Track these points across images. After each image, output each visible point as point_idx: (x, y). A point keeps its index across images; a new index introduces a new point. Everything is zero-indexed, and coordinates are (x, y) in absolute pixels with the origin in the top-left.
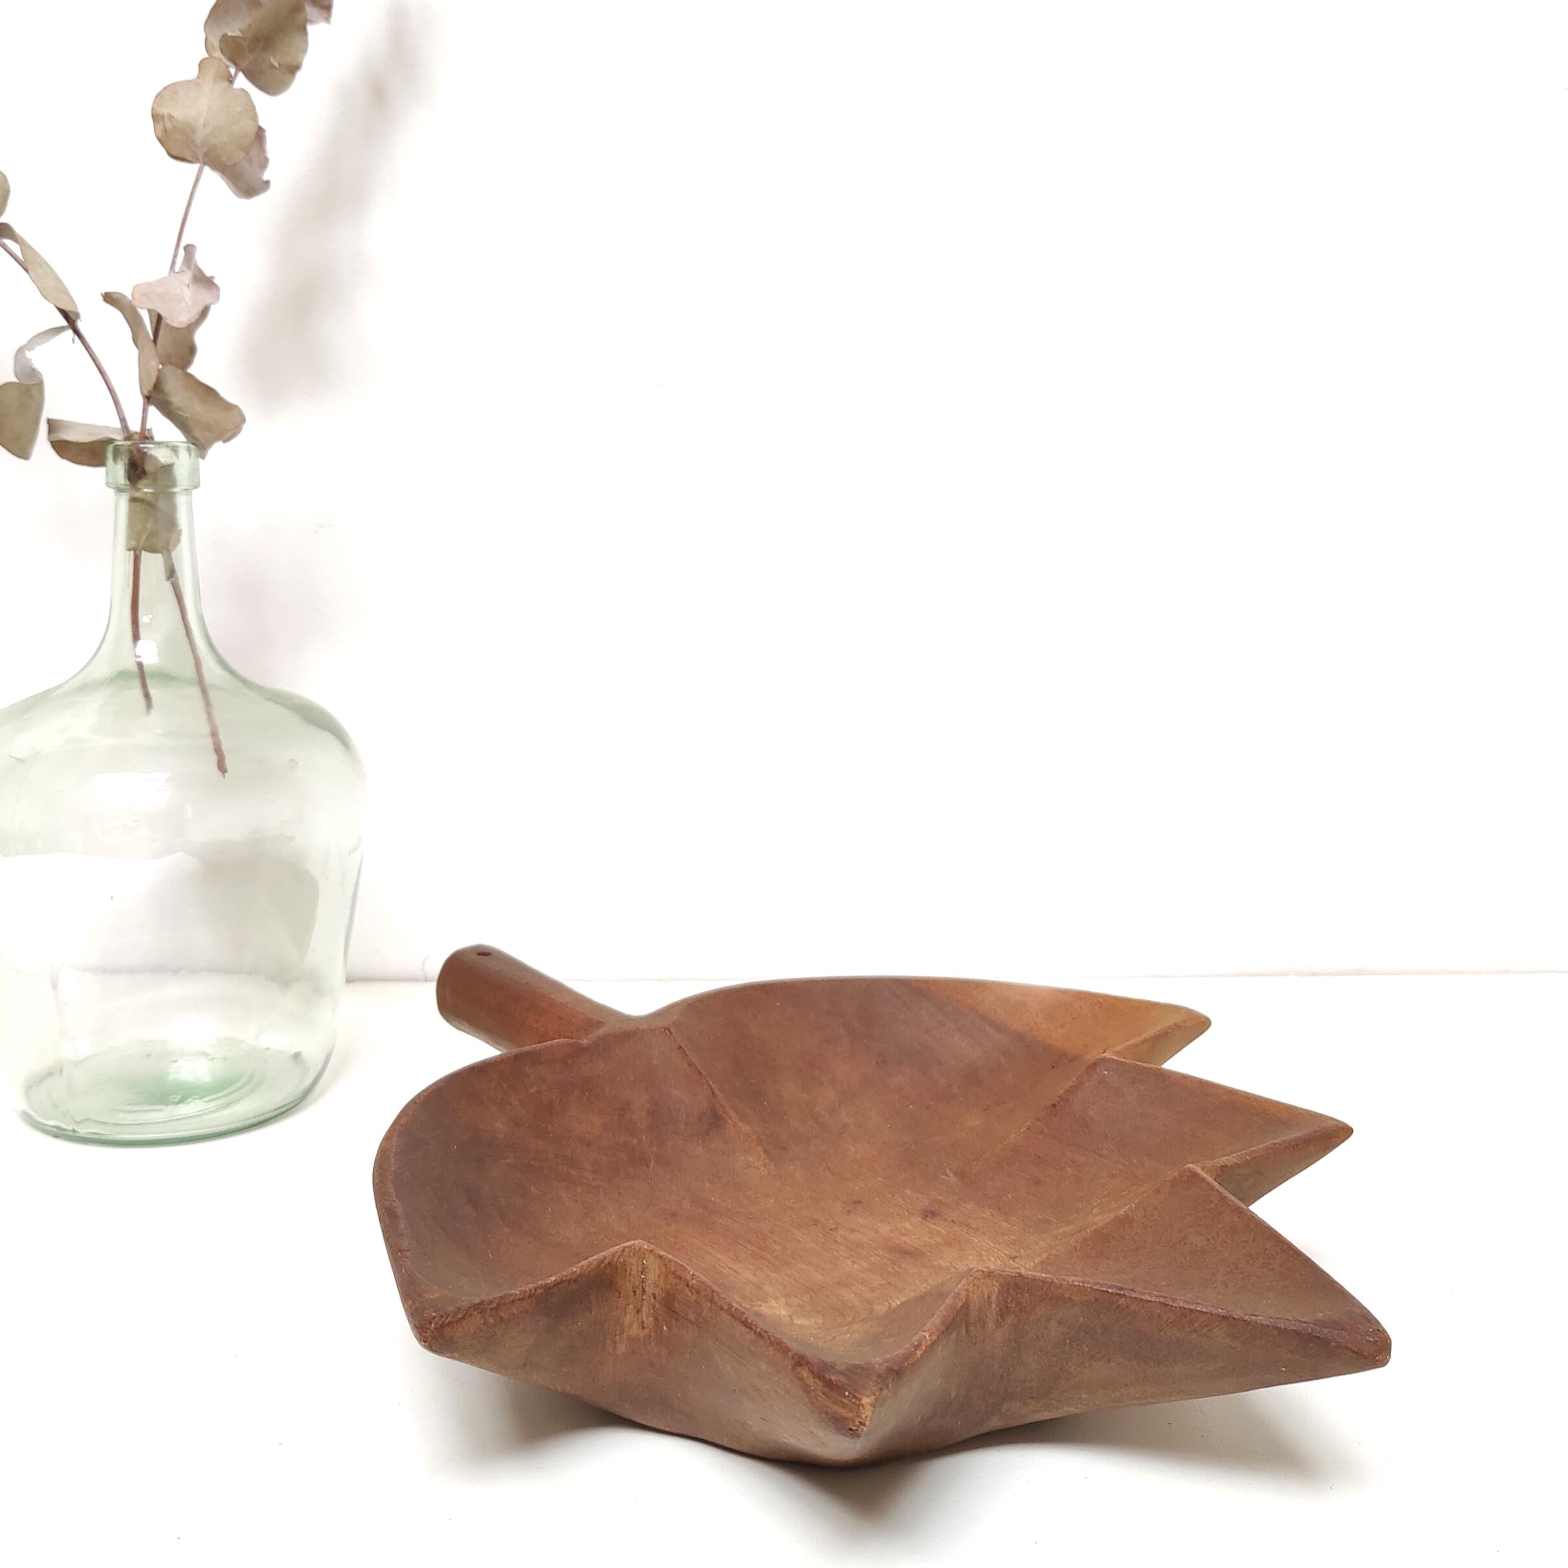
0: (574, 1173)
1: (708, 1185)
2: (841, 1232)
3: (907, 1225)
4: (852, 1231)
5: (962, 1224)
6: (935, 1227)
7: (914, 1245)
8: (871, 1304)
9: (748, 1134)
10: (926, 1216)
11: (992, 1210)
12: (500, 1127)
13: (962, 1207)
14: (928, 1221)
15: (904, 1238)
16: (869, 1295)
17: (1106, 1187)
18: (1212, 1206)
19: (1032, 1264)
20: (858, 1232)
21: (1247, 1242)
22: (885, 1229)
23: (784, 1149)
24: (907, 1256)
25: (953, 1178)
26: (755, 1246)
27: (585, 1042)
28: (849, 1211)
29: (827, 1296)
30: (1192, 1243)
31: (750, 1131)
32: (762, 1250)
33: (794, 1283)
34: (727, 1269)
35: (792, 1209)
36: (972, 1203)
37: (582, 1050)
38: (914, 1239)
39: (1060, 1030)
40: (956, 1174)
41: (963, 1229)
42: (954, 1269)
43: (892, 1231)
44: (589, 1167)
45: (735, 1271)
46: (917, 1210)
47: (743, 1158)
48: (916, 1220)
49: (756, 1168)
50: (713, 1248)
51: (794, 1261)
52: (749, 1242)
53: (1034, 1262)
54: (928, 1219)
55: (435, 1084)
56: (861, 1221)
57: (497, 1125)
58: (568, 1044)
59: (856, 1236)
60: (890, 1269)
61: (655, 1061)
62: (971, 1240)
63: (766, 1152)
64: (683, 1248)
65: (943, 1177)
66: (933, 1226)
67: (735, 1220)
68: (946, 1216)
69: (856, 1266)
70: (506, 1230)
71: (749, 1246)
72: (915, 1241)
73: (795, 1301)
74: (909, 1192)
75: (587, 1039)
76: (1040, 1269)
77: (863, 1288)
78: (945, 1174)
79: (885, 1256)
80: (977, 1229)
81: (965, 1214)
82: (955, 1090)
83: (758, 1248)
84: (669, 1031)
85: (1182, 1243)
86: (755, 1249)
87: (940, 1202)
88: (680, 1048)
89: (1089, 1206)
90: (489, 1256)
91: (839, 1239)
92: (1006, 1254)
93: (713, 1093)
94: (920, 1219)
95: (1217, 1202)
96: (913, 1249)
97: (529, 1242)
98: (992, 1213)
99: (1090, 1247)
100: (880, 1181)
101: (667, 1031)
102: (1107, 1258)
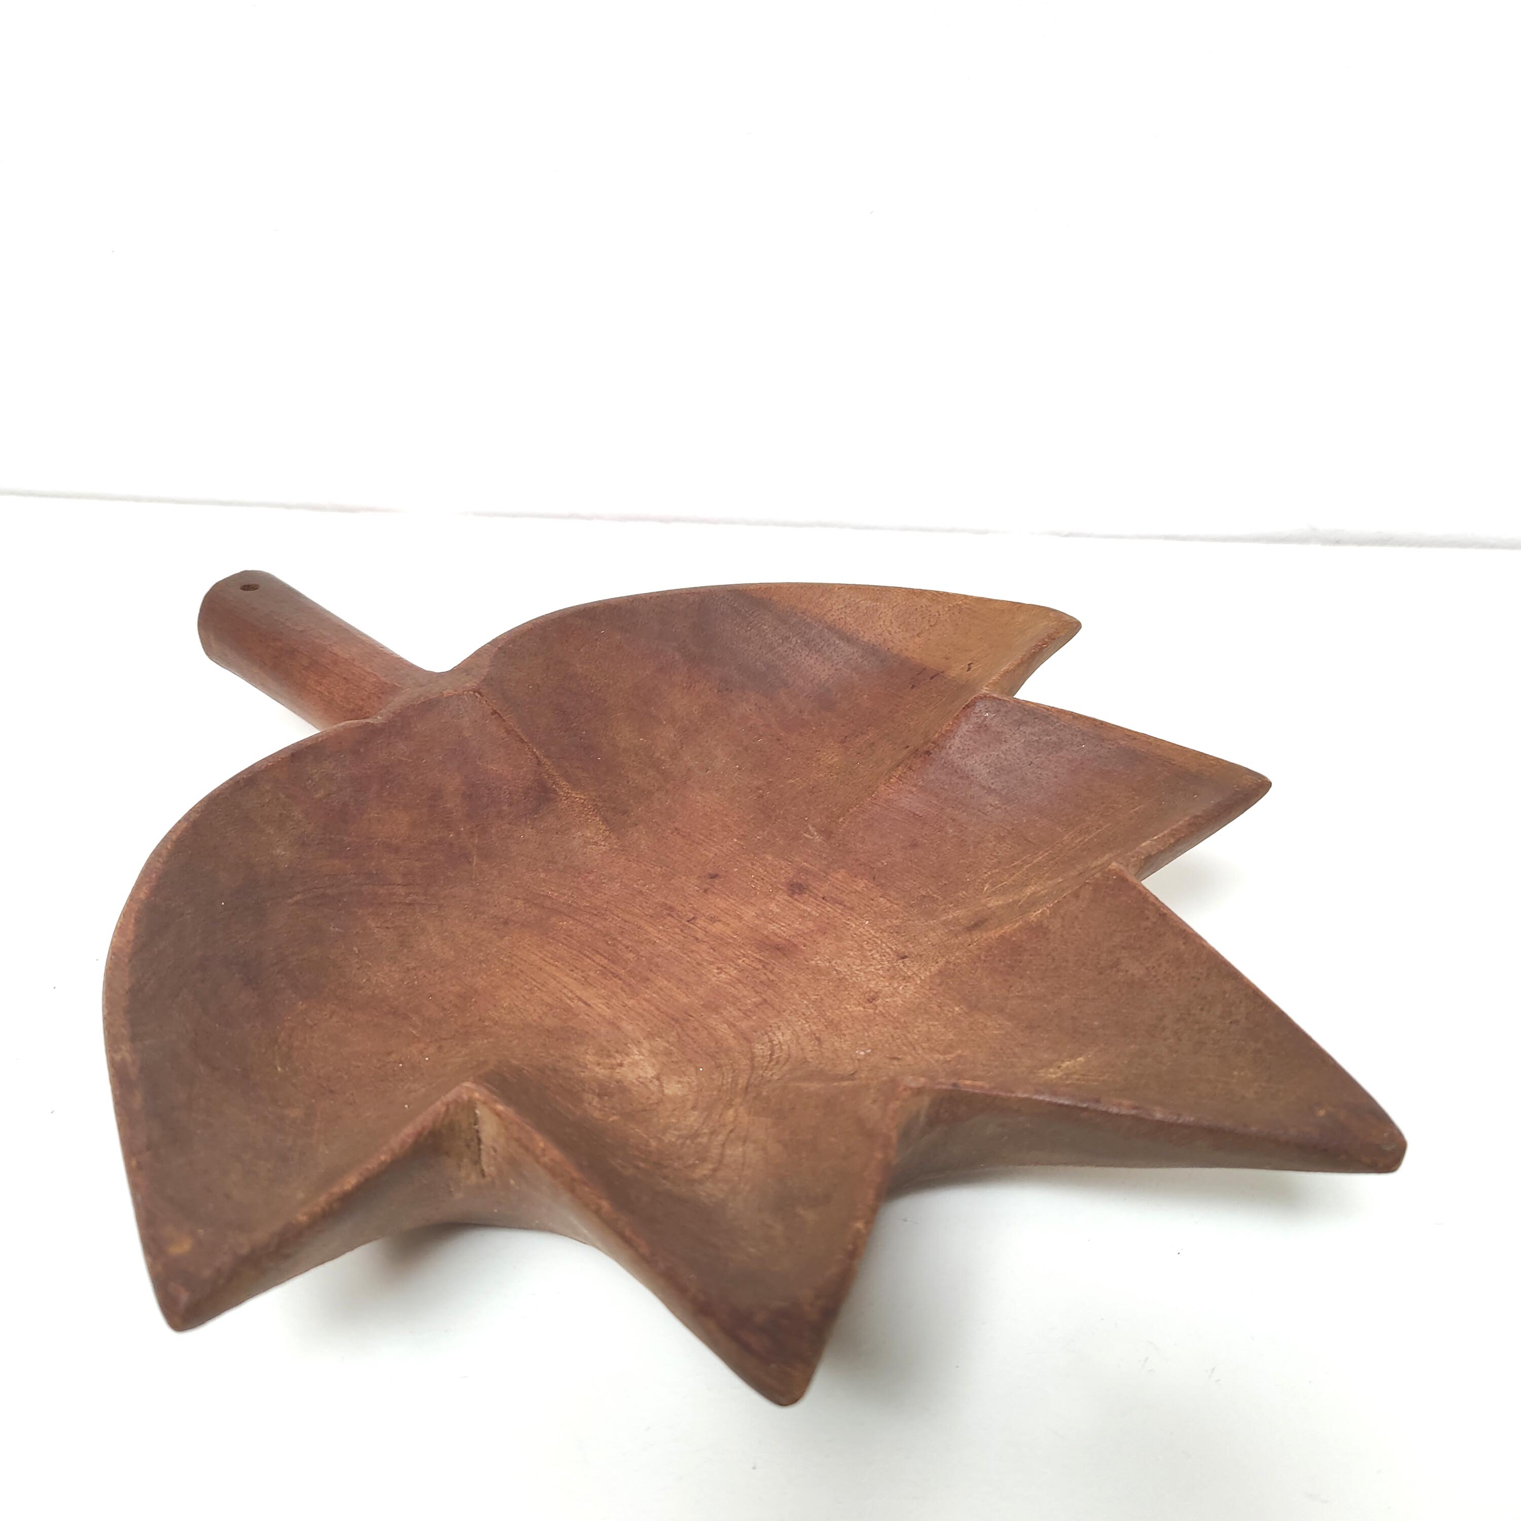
0: (381, 891)
1: (542, 875)
2: (701, 922)
3: (773, 906)
4: (713, 920)
5: (835, 901)
6: (805, 908)
7: (785, 935)
8: (748, 1040)
9: (583, 803)
10: (794, 893)
11: (866, 881)
12: (283, 852)
13: (832, 877)
14: (796, 900)
15: (772, 927)
16: (744, 1025)
17: (994, 853)
18: (1149, 924)
19: (928, 973)
20: (720, 921)
21: (1199, 979)
22: (749, 913)
23: (625, 812)
24: (778, 953)
25: (818, 839)
26: (605, 957)
27: (377, 720)
28: (706, 891)
29: (696, 1029)
30: (1127, 971)
31: (585, 800)
32: (613, 962)
33: (656, 1013)
34: (576, 1001)
35: (641, 892)
36: (842, 871)
37: (374, 731)
38: (783, 926)
39: (917, 640)
40: (820, 832)
41: (837, 909)
42: (835, 972)
43: (757, 916)
44: (400, 880)
45: (586, 1003)
46: (782, 884)
47: (580, 834)
48: (783, 897)
49: (596, 843)
50: (556, 966)
51: (651, 975)
52: (598, 952)
53: (930, 971)
54: (796, 897)
55: (186, 818)
56: (722, 904)
57: (278, 851)
58: (360, 727)
59: (717, 928)
60: (763, 978)
61: (467, 734)
62: (848, 924)
63: (605, 820)
64: (522, 972)
65: (806, 835)
66: (802, 906)
67: (579, 921)
68: (815, 891)
69: (723, 976)
70: (301, 1006)
71: (598, 958)
72: (784, 929)
73: (660, 1044)
74: (769, 858)
75: (381, 715)
76: (938, 981)
77: (735, 1013)
78: (808, 831)
79: (754, 957)
80: (852, 909)
81: (837, 888)
82: (805, 716)
83: (609, 960)
84: (480, 693)
85: (1114, 969)
86: (604, 962)
87: (807, 871)
88: (495, 712)
89: (979, 880)
90: (276, 1069)
91: (700, 935)
92: (892, 949)
93: (539, 763)
94: (786, 897)
95: (1154, 920)
96: (784, 942)
97: (333, 1013)
98: (865, 884)
99: (997, 959)
100: (736, 843)
101: (477, 694)
102: (1021, 977)
